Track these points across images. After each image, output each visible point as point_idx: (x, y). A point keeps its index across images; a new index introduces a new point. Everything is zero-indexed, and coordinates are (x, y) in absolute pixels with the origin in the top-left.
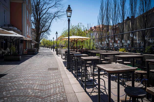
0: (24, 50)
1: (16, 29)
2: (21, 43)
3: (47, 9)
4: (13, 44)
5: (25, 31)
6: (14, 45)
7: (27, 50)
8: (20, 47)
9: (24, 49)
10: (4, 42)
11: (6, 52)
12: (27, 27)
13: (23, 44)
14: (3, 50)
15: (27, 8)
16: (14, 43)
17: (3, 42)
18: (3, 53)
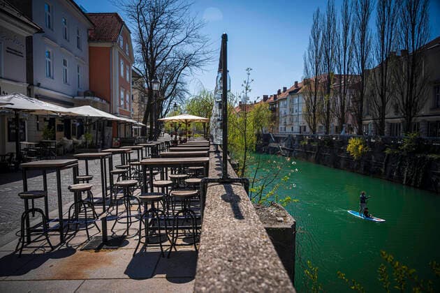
0: (114, 139)
1: (99, 99)
2: (108, 126)
3: (169, 48)
4: (92, 128)
5: (115, 102)
6: (94, 129)
7: (119, 139)
8: (106, 134)
9: (113, 137)
10: (78, 124)
11: (80, 142)
12: (120, 93)
13: (112, 128)
14: (75, 139)
15: (121, 56)
16: (95, 126)
17: (75, 125)
18: (74, 143)
